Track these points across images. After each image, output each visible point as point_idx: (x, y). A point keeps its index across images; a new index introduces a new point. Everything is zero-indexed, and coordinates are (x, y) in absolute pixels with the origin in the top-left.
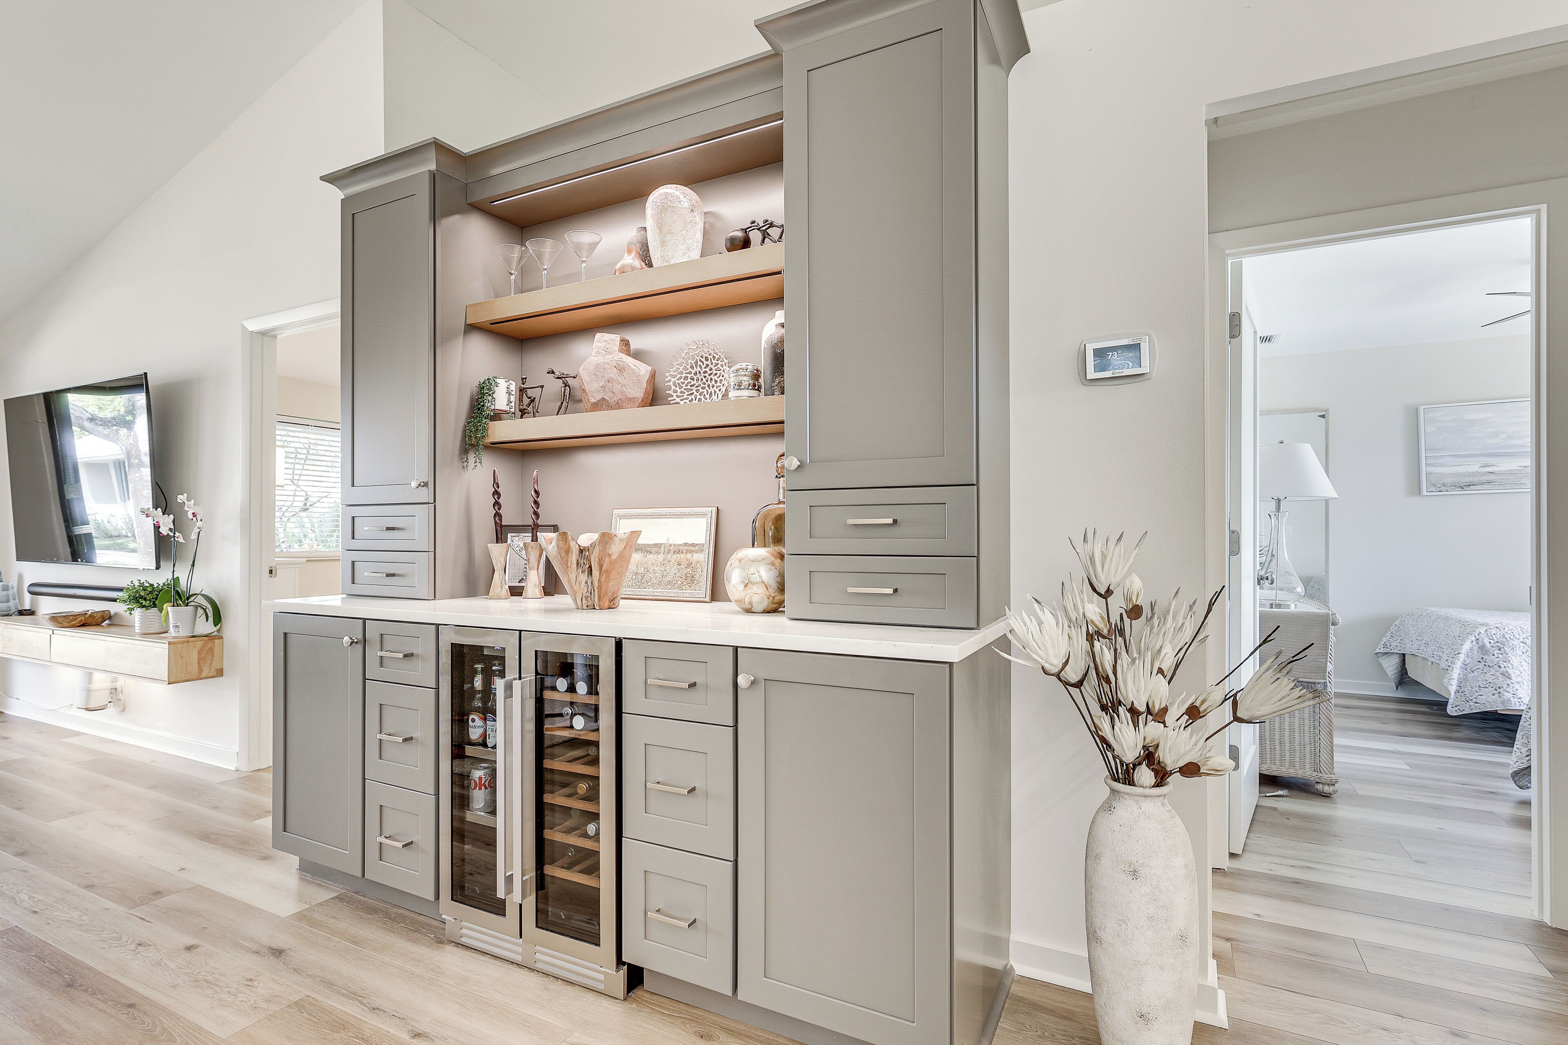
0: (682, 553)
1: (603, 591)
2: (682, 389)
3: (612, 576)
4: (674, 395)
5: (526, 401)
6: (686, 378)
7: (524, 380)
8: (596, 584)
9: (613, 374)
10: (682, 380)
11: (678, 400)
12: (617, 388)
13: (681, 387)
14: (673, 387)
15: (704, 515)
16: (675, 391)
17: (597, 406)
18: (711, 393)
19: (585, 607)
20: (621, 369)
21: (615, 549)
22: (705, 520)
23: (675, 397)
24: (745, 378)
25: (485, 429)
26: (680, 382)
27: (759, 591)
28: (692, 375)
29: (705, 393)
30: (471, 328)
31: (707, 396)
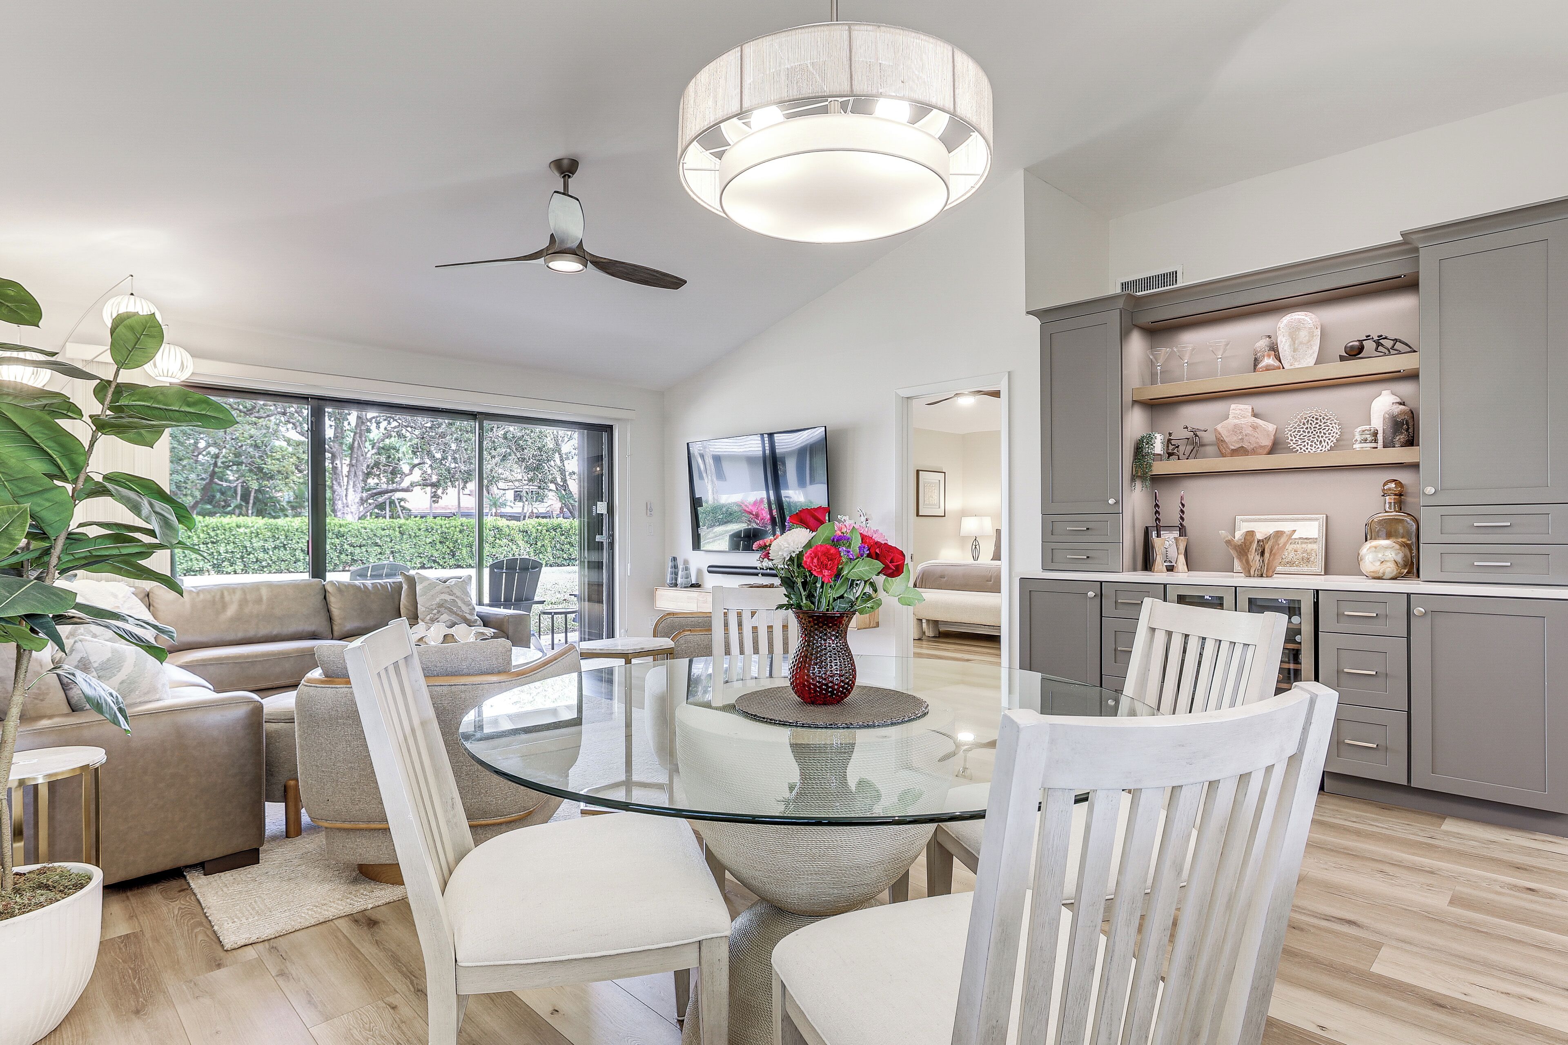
0: (1298, 543)
1: (1270, 566)
2: (1297, 439)
3: (1276, 557)
4: (1291, 442)
5: (1171, 447)
6: (1299, 431)
7: (1170, 434)
8: (1266, 562)
9: (1249, 431)
10: (1296, 433)
11: (1294, 446)
12: (1253, 440)
13: (1295, 437)
14: (1290, 438)
15: (1317, 519)
16: (1292, 440)
17: (1236, 452)
18: (1321, 441)
19: (1256, 575)
20: (1255, 427)
21: (1282, 541)
22: (1318, 522)
23: (1292, 444)
24: (1369, 436)
25: (1151, 466)
26: (1294, 434)
27: (1391, 566)
28: (1304, 429)
29: (1316, 441)
30: (1135, 402)
31: (1318, 443)
